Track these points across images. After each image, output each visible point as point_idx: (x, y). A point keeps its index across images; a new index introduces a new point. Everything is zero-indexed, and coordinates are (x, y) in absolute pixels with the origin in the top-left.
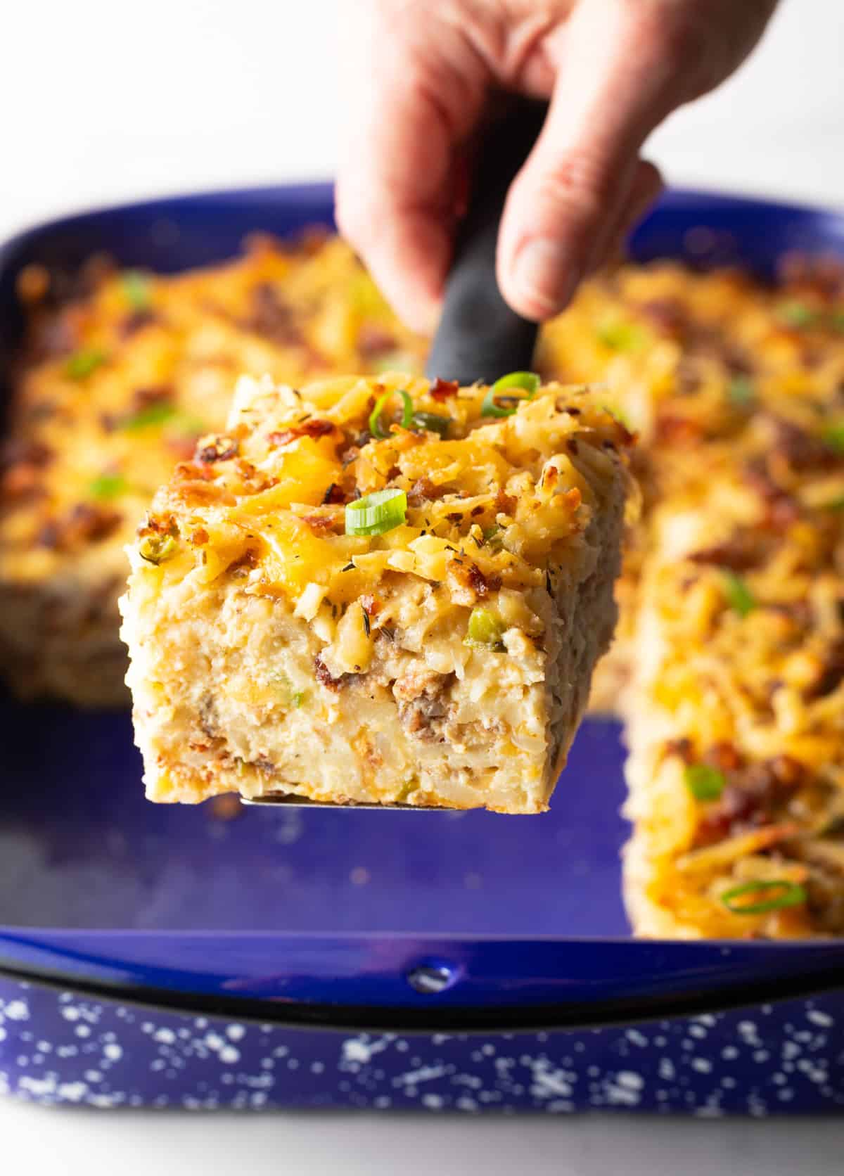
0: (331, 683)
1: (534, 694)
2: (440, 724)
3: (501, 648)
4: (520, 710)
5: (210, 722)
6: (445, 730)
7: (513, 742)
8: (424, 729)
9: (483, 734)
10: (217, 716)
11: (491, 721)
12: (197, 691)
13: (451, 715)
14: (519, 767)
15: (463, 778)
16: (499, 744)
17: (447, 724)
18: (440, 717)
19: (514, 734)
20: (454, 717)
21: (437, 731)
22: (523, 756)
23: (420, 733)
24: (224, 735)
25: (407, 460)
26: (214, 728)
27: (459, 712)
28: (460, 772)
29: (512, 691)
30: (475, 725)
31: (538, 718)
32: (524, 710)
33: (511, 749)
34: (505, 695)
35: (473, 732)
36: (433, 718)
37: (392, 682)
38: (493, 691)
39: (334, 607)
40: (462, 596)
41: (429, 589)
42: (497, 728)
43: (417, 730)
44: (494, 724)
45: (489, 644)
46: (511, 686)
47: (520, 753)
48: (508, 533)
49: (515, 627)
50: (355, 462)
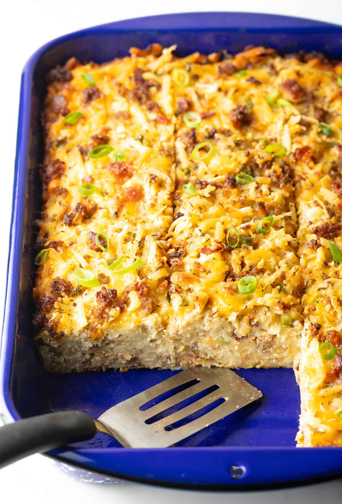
0: (237, 339)
2: (270, 348)
3: (292, 326)
4: (295, 343)
5: (196, 349)
6: (271, 350)
7: (292, 351)
8: (265, 350)
9: (283, 349)
10: (198, 347)
11: (286, 346)
12: (192, 342)
13: (273, 346)
14: (293, 357)
15: (274, 361)
16: (286, 352)
17: (272, 348)
19: (292, 348)
20: (275, 346)
21: (268, 350)
22: (294, 354)
24: (199, 352)
25: (247, 260)
26: (196, 351)
27: (277, 344)
28: (274, 359)
29: (294, 337)
30: (281, 348)
33: (290, 353)
34: (291, 339)
36: (268, 347)
37: (256, 338)
38: (288, 338)
39: (240, 318)
40: (280, 312)
41: (267, 309)
42: (287, 348)
43: (262, 350)
44: (287, 347)
45: (288, 325)
46: (293, 336)
48: (288, 287)
49: (297, 320)
50: (230, 261)
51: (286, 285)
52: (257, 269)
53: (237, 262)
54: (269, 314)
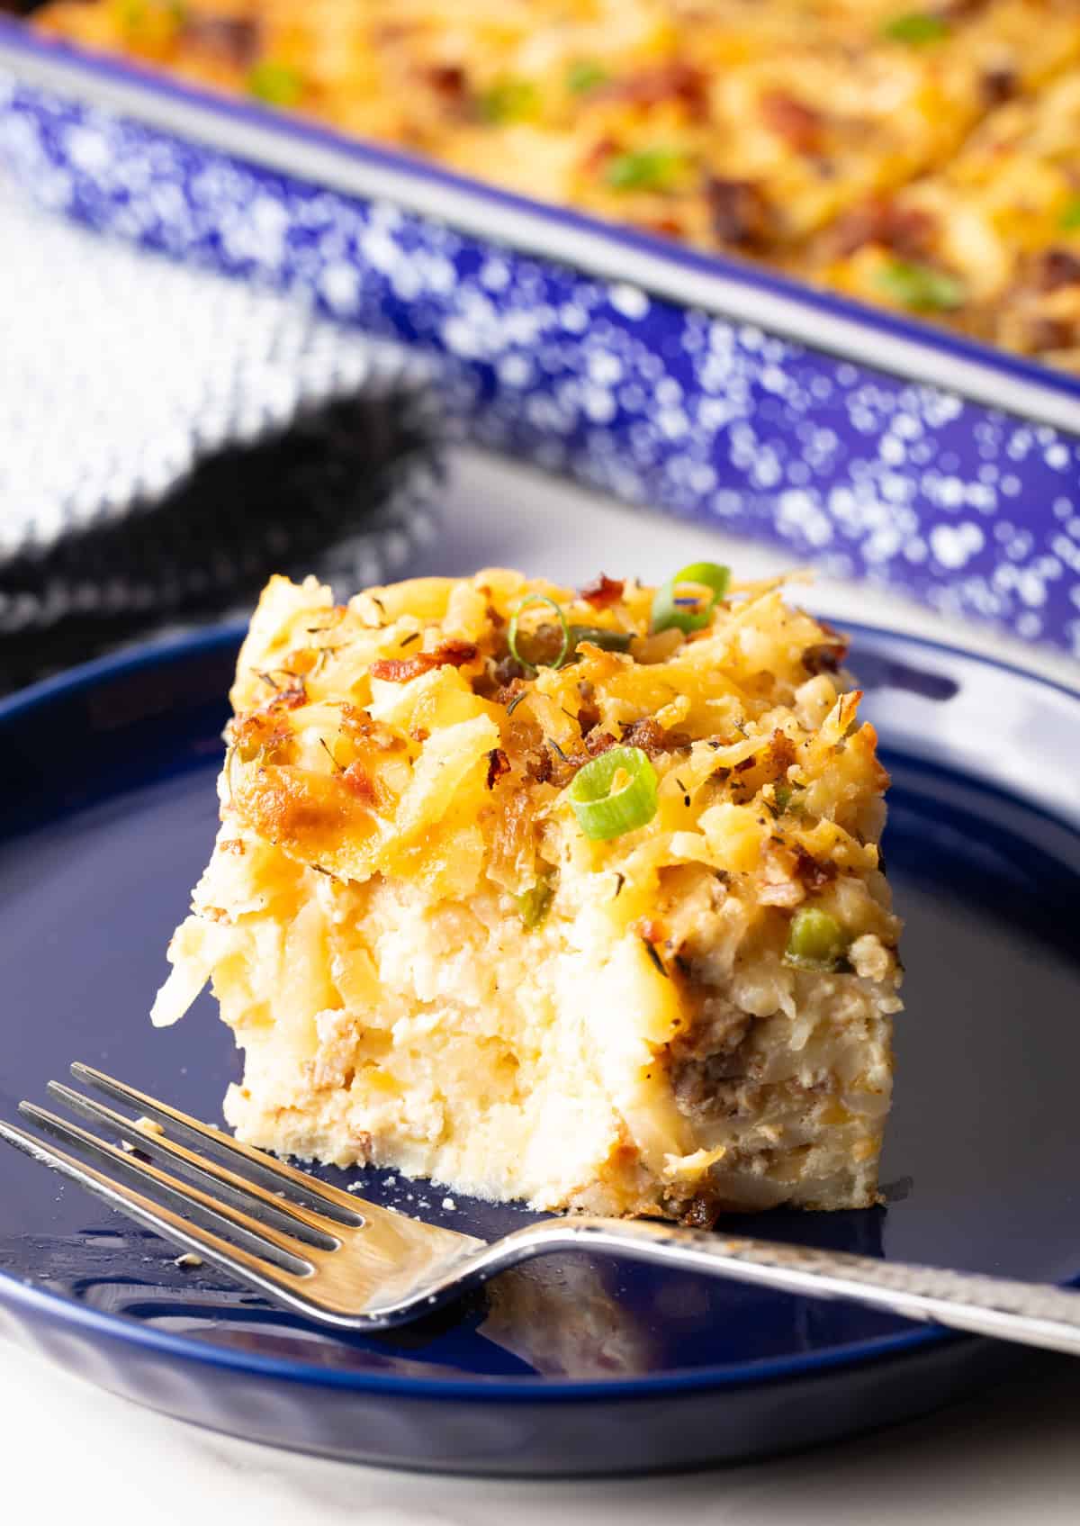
1: (882, 1031)
2: (734, 1089)
3: (845, 966)
4: (860, 1054)
6: (742, 1098)
7: (844, 1103)
8: (711, 1100)
9: (799, 1097)
11: (815, 1075)
13: (751, 1074)
14: (847, 1143)
15: (757, 1168)
16: (817, 1111)
17: (744, 1088)
18: (733, 1079)
19: (846, 1092)
20: (757, 1076)
21: (729, 1099)
22: (857, 1123)
23: (705, 1105)
25: (612, 694)
27: (766, 1067)
28: (754, 1158)
29: (852, 1028)
30: (788, 1085)
31: (888, 1065)
32: (867, 1055)
33: (837, 1116)
34: (838, 1034)
35: (785, 1095)
36: (722, 1080)
38: (825, 1030)
40: (781, 893)
42: (823, 1085)
43: (700, 1101)
44: (820, 1079)
45: (826, 962)
46: (849, 1021)
47: (852, 1118)
48: (811, 793)
49: (870, 933)
50: (527, 701)
51: (800, 787)
52: (656, 726)
53: (560, 705)
54: (731, 905)
